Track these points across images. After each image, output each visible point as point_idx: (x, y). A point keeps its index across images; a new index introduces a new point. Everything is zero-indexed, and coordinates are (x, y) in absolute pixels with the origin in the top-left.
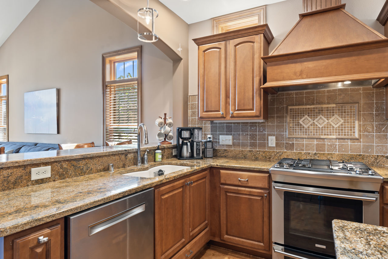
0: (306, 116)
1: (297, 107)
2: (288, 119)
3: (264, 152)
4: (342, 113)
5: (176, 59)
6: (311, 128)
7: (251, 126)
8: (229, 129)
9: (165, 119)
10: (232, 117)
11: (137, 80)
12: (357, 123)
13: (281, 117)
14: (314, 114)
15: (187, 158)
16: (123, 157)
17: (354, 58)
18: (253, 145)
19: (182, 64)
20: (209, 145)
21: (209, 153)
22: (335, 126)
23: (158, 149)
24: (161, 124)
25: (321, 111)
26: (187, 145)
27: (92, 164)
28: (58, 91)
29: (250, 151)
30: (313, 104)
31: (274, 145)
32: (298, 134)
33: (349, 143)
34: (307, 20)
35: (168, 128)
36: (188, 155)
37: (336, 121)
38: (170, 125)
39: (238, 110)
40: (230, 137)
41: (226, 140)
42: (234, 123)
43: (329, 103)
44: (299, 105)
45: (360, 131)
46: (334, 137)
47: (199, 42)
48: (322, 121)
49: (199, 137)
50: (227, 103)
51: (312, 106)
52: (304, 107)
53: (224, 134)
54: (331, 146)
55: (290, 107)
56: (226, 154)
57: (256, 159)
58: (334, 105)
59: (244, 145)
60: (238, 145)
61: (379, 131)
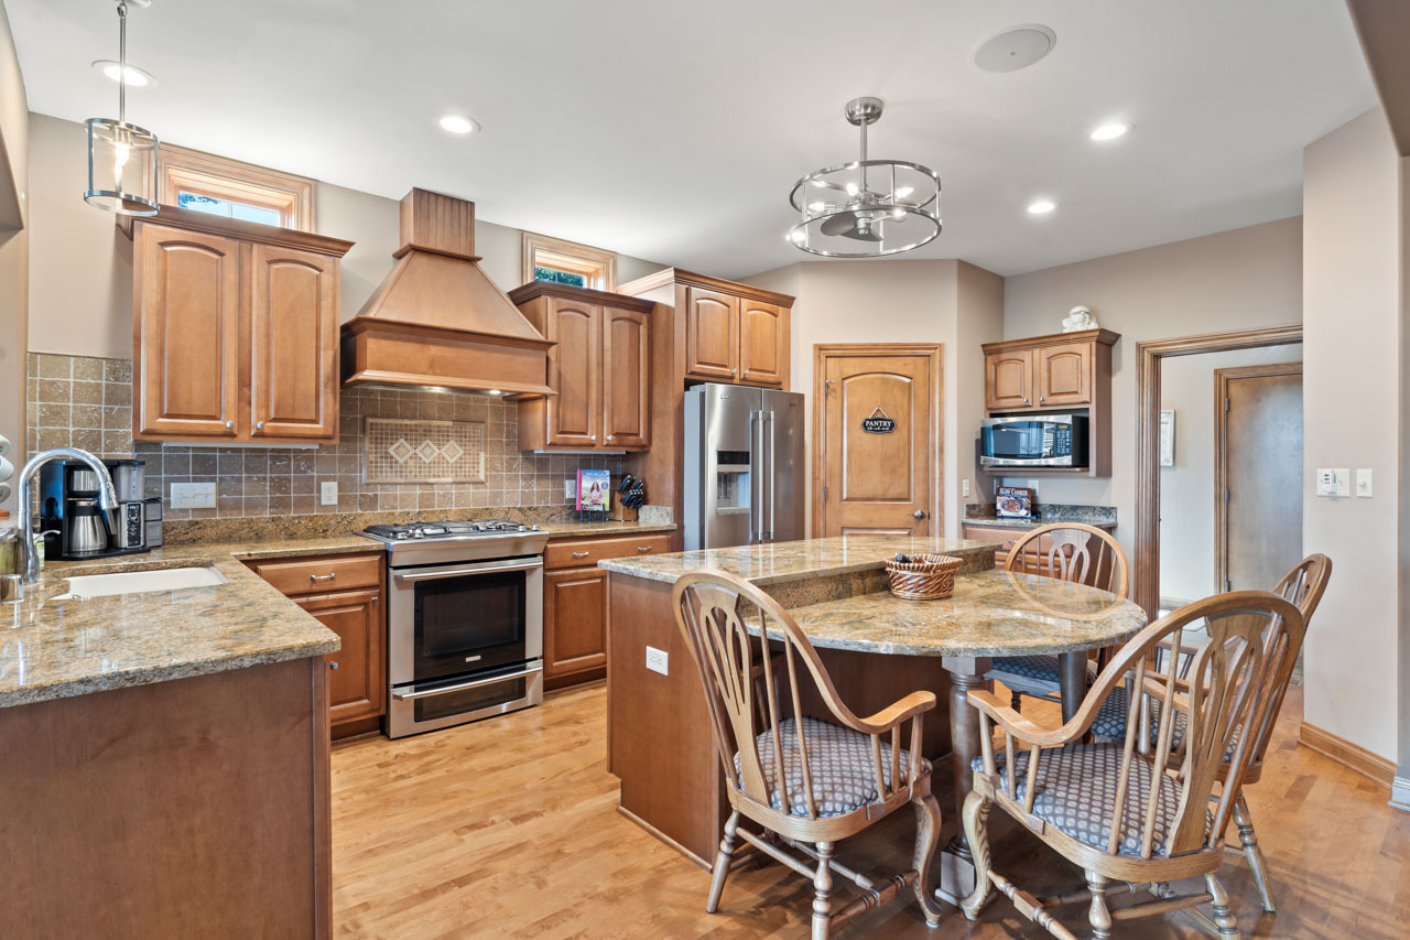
0: (402, 440)
1: (385, 421)
2: (367, 445)
3: (311, 519)
4: (462, 438)
6: (411, 463)
7: (274, 459)
8: (203, 466)
10: (258, 435)
12: (482, 455)
14: (416, 436)
15: (96, 556)
18: (280, 504)
20: (154, 512)
22: (451, 461)
25: (427, 432)
29: (273, 520)
30: (414, 418)
31: (335, 502)
32: (387, 476)
33: (471, 489)
36: (100, 544)
37: (452, 451)
39: (275, 420)
40: (211, 487)
41: (194, 494)
42: (222, 450)
43: (440, 419)
44: (388, 417)
45: (486, 469)
46: (450, 480)
48: (429, 451)
49: (137, 487)
51: (414, 422)
52: (399, 422)
53: (187, 480)
54: (444, 496)
55: (370, 420)
56: (198, 534)
57: (325, 533)
58: (450, 423)
59: (252, 506)
60: (237, 506)
61: (509, 469)
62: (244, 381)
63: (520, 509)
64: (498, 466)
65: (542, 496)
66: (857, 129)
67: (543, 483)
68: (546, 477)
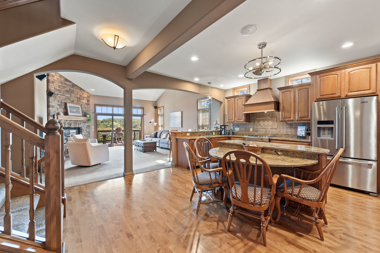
0: (262, 121)
3: (249, 133)
4: (272, 120)
5: (221, 103)
6: (263, 125)
7: (245, 125)
8: (238, 125)
9: (217, 122)
10: (236, 122)
11: (209, 108)
12: (276, 123)
13: (254, 122)
14: (264, 120)
15: (223, 135)
16: (204, 133)
17: (266, 105)
18: (246, 131)
19: (223, 104)
20: (231, 131)
21: (231, 133)
22: (270, 125)
23: (214, 131)
24: (215, 124)
25: (266, 120)
26: (223, 130)
27: (197, 134)
28: (182, 112)
29: (245, 133)
30: (264, 117)
31: (252, 131)
32: (259, 127)
33: (274, 130)
34: (259, 92)
35: (217, 125)
36: (224, 134)
37: (270, 123)
38: (218, 124)
39: (239, 120)
40: (238, 128)
41: (237, 129)
43: (268, 117)
44: (259, 118)
45: (277, 126)
46: (270, 128)
47: (227, 98)
48: (266, 123)
49: (227, 128)
50: (235, 117)
51: (263, 118)
52: (261, 118)
53: (236, 127)
54: (269, 131)
55: (257, 118)
56: (237, 134)
58: (270, 118)
59: (243, 131)
60: (241, 131)
61: (283, 126)
62: (235, 115)
63: (285, 134)
64: (280, 126)
65: (290, 132)
66: (261, 49)
67: (291, 129)
68: (292, 128)
